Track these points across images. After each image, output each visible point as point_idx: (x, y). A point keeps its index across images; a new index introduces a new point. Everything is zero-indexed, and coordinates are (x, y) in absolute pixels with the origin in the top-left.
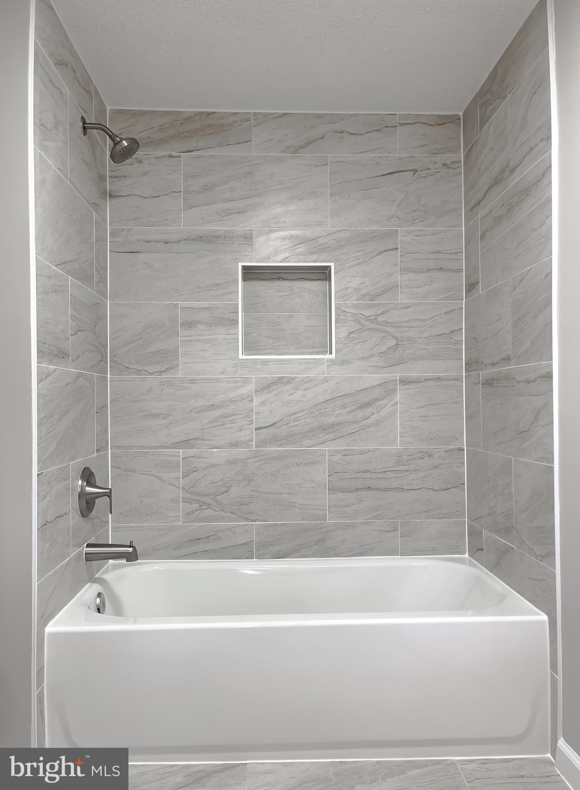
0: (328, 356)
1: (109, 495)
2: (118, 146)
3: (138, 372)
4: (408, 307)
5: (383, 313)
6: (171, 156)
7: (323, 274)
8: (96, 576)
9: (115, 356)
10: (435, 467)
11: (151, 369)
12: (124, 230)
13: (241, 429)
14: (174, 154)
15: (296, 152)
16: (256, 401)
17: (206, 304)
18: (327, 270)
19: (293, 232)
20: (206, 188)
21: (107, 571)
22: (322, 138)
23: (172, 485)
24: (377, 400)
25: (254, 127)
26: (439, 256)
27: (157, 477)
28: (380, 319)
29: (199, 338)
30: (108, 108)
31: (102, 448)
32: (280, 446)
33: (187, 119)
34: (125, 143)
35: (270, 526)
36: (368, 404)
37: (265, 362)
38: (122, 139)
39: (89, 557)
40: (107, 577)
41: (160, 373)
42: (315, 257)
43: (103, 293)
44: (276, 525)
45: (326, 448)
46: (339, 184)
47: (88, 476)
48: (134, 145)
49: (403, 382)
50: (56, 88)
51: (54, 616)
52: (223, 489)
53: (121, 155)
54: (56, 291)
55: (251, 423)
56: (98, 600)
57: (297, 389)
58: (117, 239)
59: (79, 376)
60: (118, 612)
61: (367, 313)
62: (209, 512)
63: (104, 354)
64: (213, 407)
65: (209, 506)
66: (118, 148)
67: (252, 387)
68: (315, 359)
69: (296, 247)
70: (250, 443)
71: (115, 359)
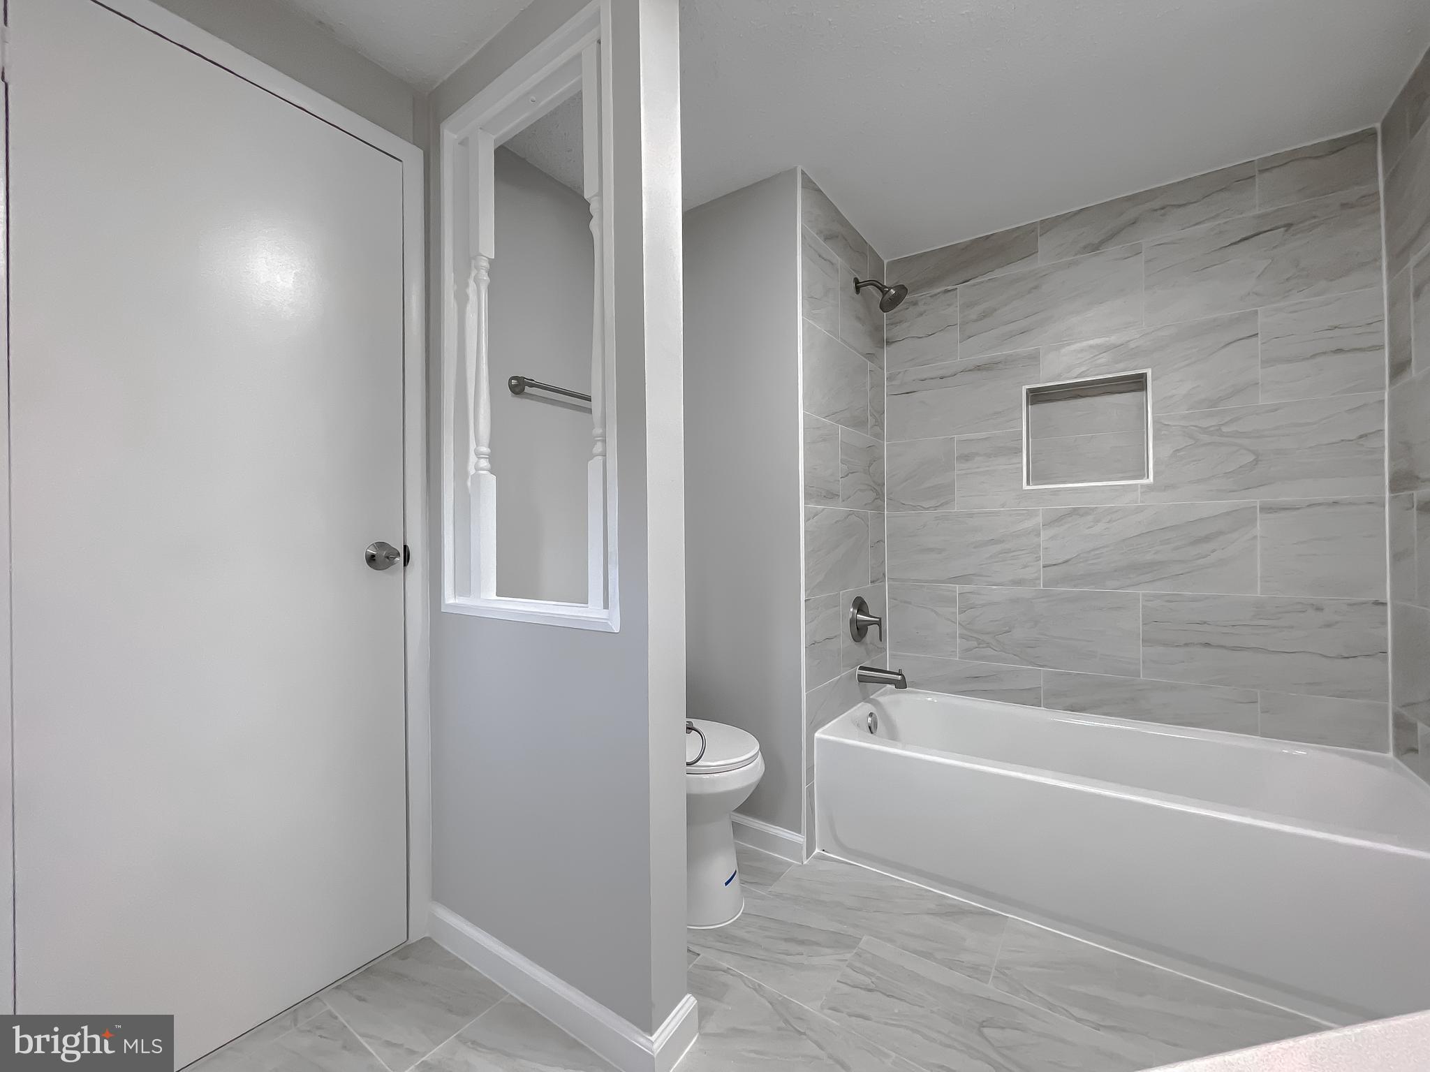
0: (1144, 481)
1: (879, 624)
2: (887, 295)
3: (914, 508)
4: (1276, 410)
5: (1232, 421)
6: (947, 291)
7: (1137, 383)
8: (871, 697)
9: (891, 493)
10: (1329, 625)
11: (926, 505)
12: (900, 373)
13: (1025, 567)
14: (950, 288)
15: (1097, 249)
16: (1044, 535)
17: (983, 435)
18: (1142, 378)
19: (1091, 342)
20: (984, 315)
21: (882, 695)
22: (1133, 223)
23: (949, 620)
24: (1221, 533)
25: (1040, 236)
26: (1337, 332)
27: (932, 610)
28: (1224, 429)
29: (977, 470)
30: (886, 262)
31: (878, 579)
32: (1075, 586)
33: (963, 249)
34: (893, 291)
35: (1062, 674)
36: (1207, 539)
37: (1055, 492)
38: (890, 288)
39: (862, 679)
40: (882, 699)
41: (936, 508)
42: (1121, 366)
43: (880, 436)
44: (1070, 674)
45: (1141, 592)
46: (1159, 271)
47: (860, 605)
48: (902, 291)
49: (1267, 509)
50: (825, 260)
51: (824, 725)
52: (1005, 629)
53: (889, 304)
54: (824, 440)
55: (1038, 559)
56: (870, 719)
57: (1097, 521)
58: (893, 383)
59: (850, 514)
60: (893, 736)
61: (1205, 423)
62: (989, 652)
63: (880, 493)
64: (993, 542)
65: (989, 645)
66: (887, 297)
67: (1040, 519)
68: (1123, 485)
69: (1096, 358)
70: (1037, 582)
71: (891, 496)
